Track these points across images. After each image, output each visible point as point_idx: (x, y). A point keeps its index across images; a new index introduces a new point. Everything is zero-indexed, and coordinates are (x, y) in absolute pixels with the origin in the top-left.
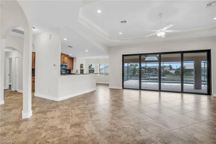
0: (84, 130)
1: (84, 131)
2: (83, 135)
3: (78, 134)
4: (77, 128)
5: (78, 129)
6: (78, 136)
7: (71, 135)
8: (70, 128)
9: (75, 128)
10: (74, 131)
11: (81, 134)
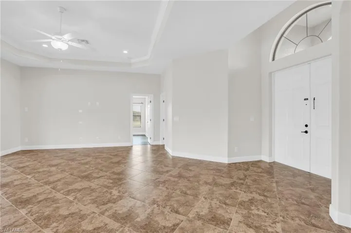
0: (212, 207)
1: (214, 205)
2: (218, 202)
3: (224, 206)
4: (220, 215)
5: (219, 212)
6: (225, 204)
7: (233, 207)
8: (231, 220)
9: (223, 216)
10: (227, 212)
11: (219, 204)
